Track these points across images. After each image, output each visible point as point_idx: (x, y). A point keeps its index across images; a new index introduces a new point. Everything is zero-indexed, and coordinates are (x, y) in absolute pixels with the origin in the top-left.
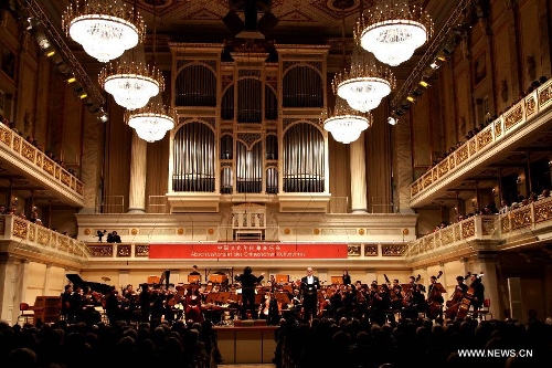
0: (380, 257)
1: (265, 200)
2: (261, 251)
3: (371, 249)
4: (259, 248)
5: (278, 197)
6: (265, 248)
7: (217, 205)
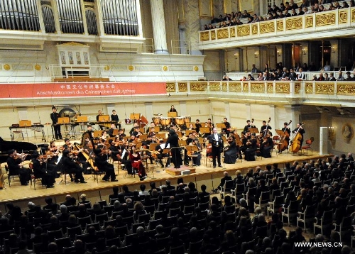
0: (189, 92)
1: (88, 41)
2: (100, 89)
3: (183, 86)
4: (97, 87)
5: (99, 39)
6: (102, 86)
7: (42, 43)
